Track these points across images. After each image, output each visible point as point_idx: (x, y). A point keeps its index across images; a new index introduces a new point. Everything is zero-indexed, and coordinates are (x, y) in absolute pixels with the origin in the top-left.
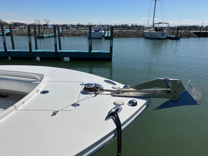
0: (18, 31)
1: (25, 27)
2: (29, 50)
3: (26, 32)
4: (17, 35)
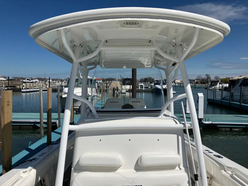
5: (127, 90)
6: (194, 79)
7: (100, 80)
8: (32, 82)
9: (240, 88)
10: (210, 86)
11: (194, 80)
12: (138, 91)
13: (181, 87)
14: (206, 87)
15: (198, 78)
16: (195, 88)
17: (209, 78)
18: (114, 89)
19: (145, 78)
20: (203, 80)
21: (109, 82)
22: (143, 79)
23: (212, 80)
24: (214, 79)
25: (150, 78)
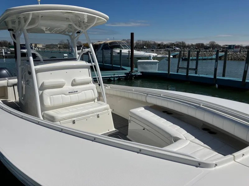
0: (232, 54)
1: (240, 50)
2: (243, 80)
3: (240, 56)
4: (229, 59)
6: (57, 44)
9: (102, 51)
13: (44, 52)
20: (65, 45)
25: (5, 42)
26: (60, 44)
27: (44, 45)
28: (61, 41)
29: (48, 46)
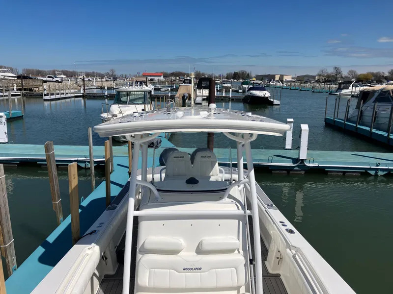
5: (204, 98)
6: (315, 75)
7: (160, 76)
8: (56, 82)
9: (373, 104)
10: (338, 89)
11: (314, 77)
12: (222, 99)
13: (290, 89)
14: (331, 91)
15: (322, 74)
16: (313, 92)
17: (340, 73)
18: (184, 96)
19: (235, 72)
20: (328, 76)
21: (176, 78)
22: (231, 74)
23: (343, 76)
24: (347, 75)
25: (243, 72)
26: (320, 75)
27: (294, 76)
28: (322, 71)
29: (300, 79)
